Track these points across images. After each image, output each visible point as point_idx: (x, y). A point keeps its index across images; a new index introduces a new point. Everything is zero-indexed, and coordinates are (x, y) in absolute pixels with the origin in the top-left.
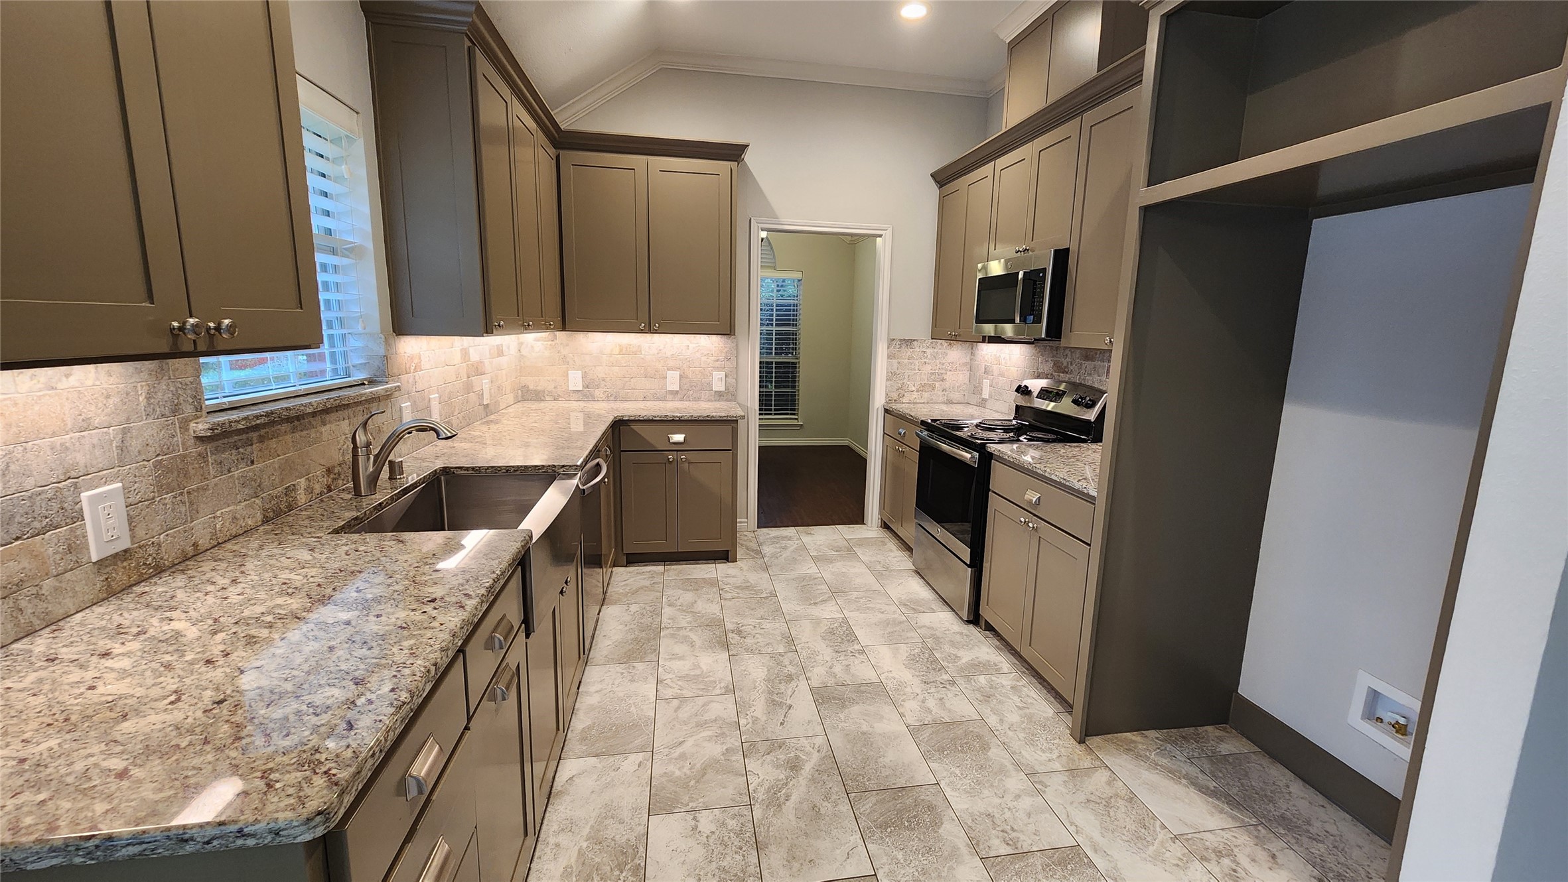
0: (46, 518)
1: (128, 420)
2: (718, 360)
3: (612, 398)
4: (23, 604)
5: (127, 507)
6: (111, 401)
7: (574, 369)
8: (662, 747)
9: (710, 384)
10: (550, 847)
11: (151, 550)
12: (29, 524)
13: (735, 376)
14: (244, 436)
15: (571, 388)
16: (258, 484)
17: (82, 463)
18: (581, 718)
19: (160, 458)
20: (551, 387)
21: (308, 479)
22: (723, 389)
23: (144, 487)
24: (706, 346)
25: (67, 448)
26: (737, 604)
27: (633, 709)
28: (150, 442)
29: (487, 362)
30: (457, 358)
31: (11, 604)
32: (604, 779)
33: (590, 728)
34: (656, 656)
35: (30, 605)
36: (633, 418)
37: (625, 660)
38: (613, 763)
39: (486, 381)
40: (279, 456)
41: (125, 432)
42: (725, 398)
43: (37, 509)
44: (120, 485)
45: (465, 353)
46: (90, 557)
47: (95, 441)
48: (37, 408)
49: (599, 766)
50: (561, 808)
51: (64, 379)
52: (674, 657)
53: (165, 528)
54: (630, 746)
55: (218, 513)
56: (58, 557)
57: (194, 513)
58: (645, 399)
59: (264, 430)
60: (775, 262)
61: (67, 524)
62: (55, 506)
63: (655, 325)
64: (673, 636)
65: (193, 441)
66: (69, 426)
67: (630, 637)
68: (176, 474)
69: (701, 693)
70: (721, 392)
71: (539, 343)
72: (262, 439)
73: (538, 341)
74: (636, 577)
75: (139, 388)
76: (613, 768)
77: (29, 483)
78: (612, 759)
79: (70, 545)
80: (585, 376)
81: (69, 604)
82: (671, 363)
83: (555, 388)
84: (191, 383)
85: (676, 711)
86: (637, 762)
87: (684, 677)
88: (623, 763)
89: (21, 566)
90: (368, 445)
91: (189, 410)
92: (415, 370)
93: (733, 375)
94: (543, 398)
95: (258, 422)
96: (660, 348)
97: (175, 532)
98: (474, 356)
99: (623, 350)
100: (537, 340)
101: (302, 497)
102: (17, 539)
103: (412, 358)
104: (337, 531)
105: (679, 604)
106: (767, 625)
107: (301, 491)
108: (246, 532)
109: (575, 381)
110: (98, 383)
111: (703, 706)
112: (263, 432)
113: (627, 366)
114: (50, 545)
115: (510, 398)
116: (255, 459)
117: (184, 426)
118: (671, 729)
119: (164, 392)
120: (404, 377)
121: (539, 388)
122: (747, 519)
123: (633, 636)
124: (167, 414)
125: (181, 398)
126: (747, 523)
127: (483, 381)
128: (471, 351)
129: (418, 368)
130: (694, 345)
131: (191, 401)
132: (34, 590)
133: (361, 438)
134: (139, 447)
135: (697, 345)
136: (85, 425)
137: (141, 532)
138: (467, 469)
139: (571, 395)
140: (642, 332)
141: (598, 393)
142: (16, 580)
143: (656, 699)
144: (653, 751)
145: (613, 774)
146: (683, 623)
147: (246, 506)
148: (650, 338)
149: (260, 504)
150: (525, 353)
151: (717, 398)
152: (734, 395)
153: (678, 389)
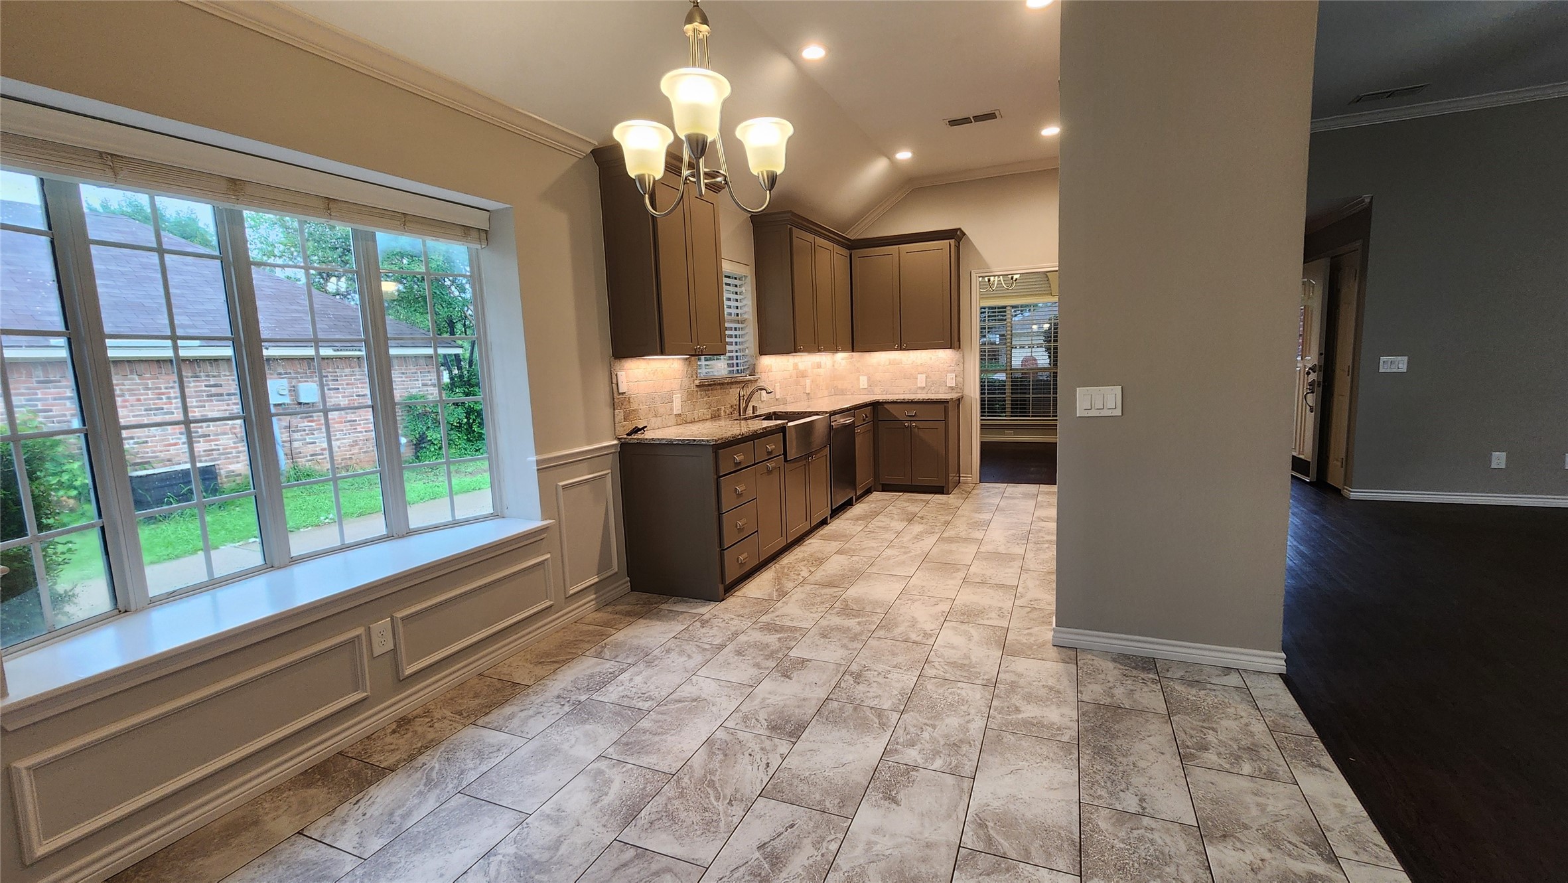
2: (951, 365)
3: (884, 393)
7: (863, 375)
9: (946, 380)
15: (861, 387)
21: (725, 407)
23: (685, 398)
24: (943, 357)
28: (687, 384)
29: (809, 371)
30: (791, 367)
36: (884, 401)
39: (808, 381)
42: (955, 391)
45: (796, 366)
60: (1051, 290)
63: (903, 346)
70: (953, 384)
71: (844, 361)
80: (869, 379)
81: (670, 423)
82: (919, 370)
83: (852, 387)
90: (744, 395)
92: (768, 371)
93: (962, 375)
94: (845, 393)
96: (913, 360)
98: (801, 367)
99: (892, 363)
100: (843, 359)
101: (723, 414)
103: (767, 366)
107: (722, 411)
108: (706, 420)
109: (863, 381)
113: (893, 373)
115: (826, 393)
120: (763, 374)
128: (800, 364)
129: (770, 371)
130: (935, 356)
133: (742, 393)
134: (684, 385)
135: (937, 356)
139: (861, 391)
140: (896, 350)
150: (836, 366)
151: (950, 391)
152: (962, 389)
153: (924, 386)
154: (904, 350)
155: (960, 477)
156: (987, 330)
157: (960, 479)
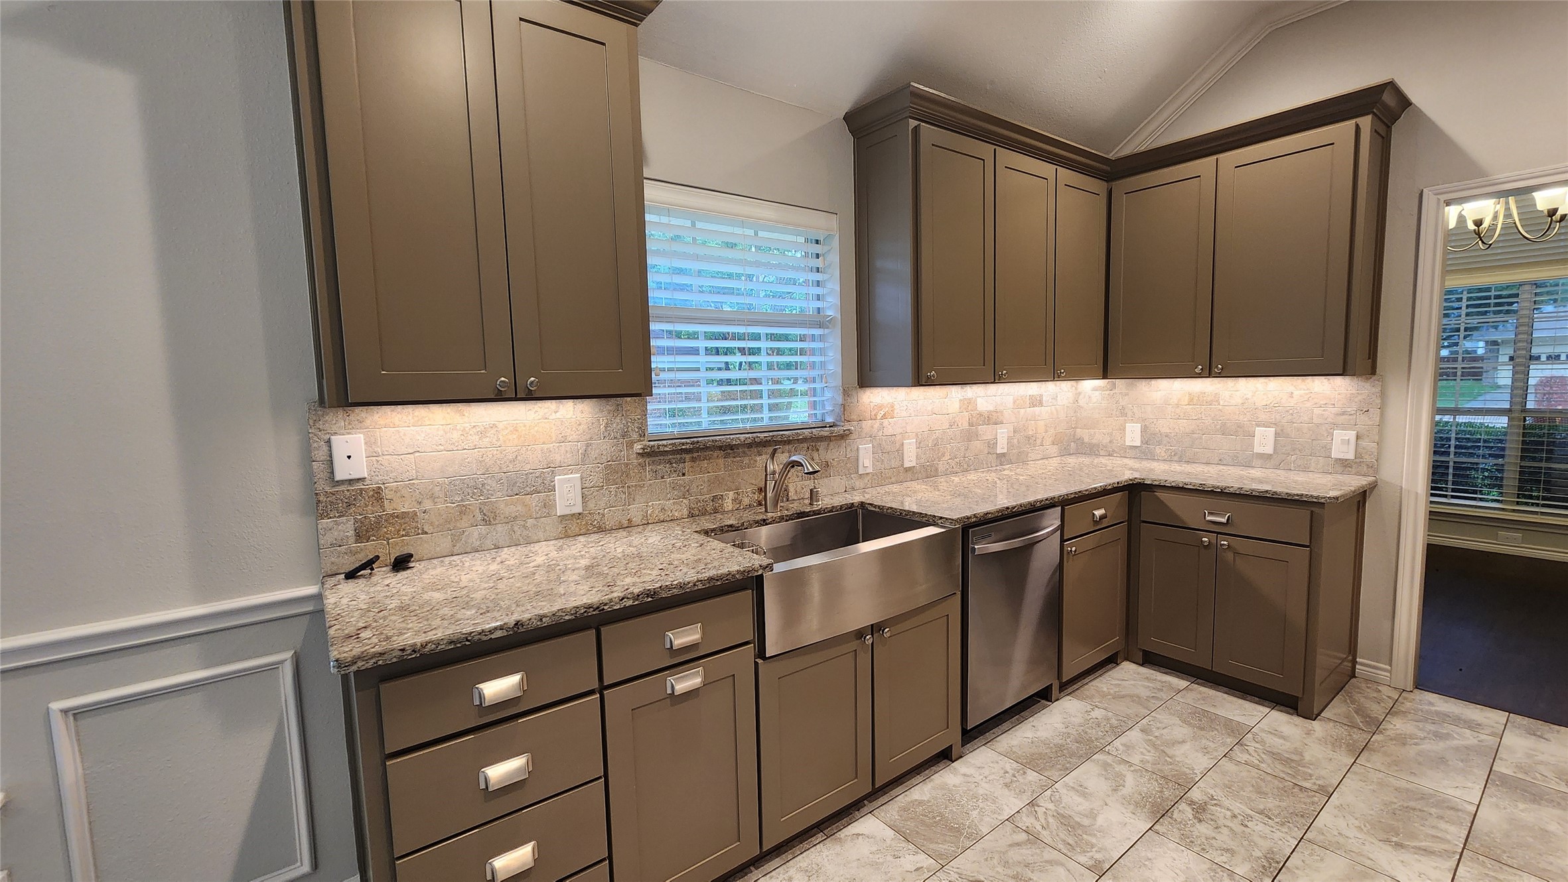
0: (534, 486)
1: (591, 439)
2: (1343, 413)
3: (1176, 458)
4: (516, 528)
5: (582, 489)
6: (581, 427)
7: (1133, 421)
8: (955, 870)
9: (1327, 449)
10: (784, 876)
11: (597, 517)
12: (524, 488)
13: (1377, 438)
14: (678, 456)
15: (1128, 443)
16: (686, 490)
17: (558, 461)
18: (926, 789)
19: (610, 463)
20: (1106, 440)
21: (737, 493)
22: (1351, 456)
23: (596, 479)
24: (1324, 392)
25: (550, 451)
26: (1244, 774)
27: (975, 814)
28: (604, 453)
29: (1007, 412)
31: (510, 527)
32: (878, 856)
33: (921, 803)
34: (1060, 775)
35: (519, 530)
36: (1157, 483)
37: (1025, 761)
38: (901, 848)
39: (1004, 430)
40: (709, 472)
41: (588, 445)
43: (529, 481)
44: (580, 475)
45: (969, 403)
46: (556, 512)
47: (568, 449)
48: (536, 428)
49: (888, 842)
50: (826, 853)
51: (554, 414)
52: (1082, 791)
53: (608, 505)
54: (932, 846)
55: (650, 504)
56: (538, 508)
57: (631, 500)
58: (1220, 462)
59: (697, 454)
61: (545, 492)
62: (540, 481)
63: (1217, 367)
64: (1106, 766)
65: (635, 456)
66: (554, 439)
67: (1058, 741)
68: (620, 474)
69: (1061, 846)
70: (1346, 460)
71: (1097, 393)
72: (693, 460)
73: (1097, 390)
74: (1141, 681)
75: (601, 421)
76: (896, 853)
77: (527, 467)
78: (904, 844)
79: (545, 504)
80: (1144, 430)
81: (541, 535)
82: (1263, 417)
83: (1110, 442)
84: (639, 419)
85: (1010, 845)
86: (919, 865)
87: (1064, 817)
88: (907, 856)
89: (517, 509)
91: (635, 436)
92: (884, 417)
93: (1373, 435)
94: (1097, 452)
95: (683, 447)
96: (1247, 396)
97: (616, 510)
99: (1192, 400)
100: (1095, 389)
102: (517, 494)
104: (706, 533)
105: (1156, 734)
106: (1257, 827)
107: (730, 501)
108: (672, 520)
109: (1133, 435)
110: (574, 417)
111: (1046, 862)
112: (695, 455)
113: (1198, 419)
114: (534, 501)
115: (1051, 450)
116: (687, 473)
117: (630, 445)
118: (986, 859)
119: (618, 424)
120: (867, 421)
121: (1094, 441)
122: (1391, 666)
123: (1060, 742)
124: (619, 437)
125: (630, 428)
126: (1390, 672)
127: (998, 431)
129: (888, 416)
130: (1303, 392)
131: (637, 430)
132: (523, 523)
134: (596, 455)
135: (1307, 392)
136: (563, 440)
137: (591, 505)
138: (875, 506)
139: (1127, 451)
140: (1202, 376)
141: (1160, 451)
142: (513, 515)
143: (1007, 820)
144: (943, 867)
145: (889, 858)
146: (1136, 759)
147: (674, 503)
148: (1232, 385)
149: (687, 504)
150: (1082, 402)
151: (1340, 469)
152: (1374, 468)
153: (1271, 452)
154: (1219, 376)
155: (1354, 662)
156: (1462, 333)
157: (1354, 668)
